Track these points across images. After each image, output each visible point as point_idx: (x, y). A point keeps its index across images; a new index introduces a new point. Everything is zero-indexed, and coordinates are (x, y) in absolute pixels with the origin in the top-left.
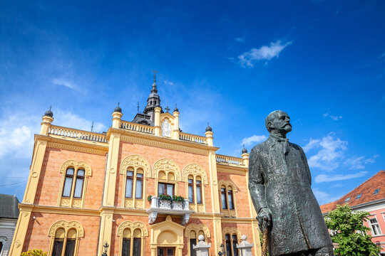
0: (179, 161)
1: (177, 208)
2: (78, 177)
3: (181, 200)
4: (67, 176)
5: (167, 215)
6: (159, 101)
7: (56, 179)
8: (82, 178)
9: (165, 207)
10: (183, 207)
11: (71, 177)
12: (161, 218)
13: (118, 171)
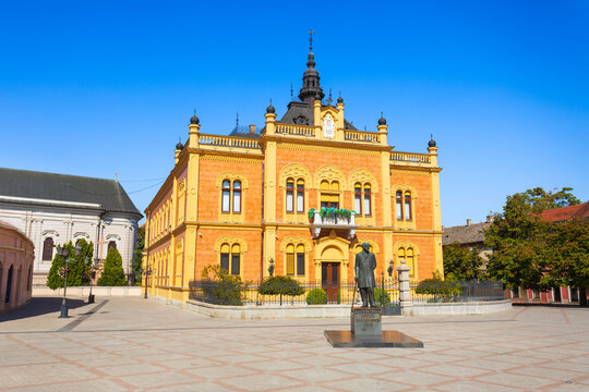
0: (345, 166)
1: (342, 223)
2: (235, 191)
3: (347, 215)
4: (224, 190)
5: (331, 229)
6: (319, 78)
7: (215, 194)
8: (240, 191)
9: (329, 223)
10: (349, 222)
11: (228, 190)
12: (326, 232)
13: (277, 184)
